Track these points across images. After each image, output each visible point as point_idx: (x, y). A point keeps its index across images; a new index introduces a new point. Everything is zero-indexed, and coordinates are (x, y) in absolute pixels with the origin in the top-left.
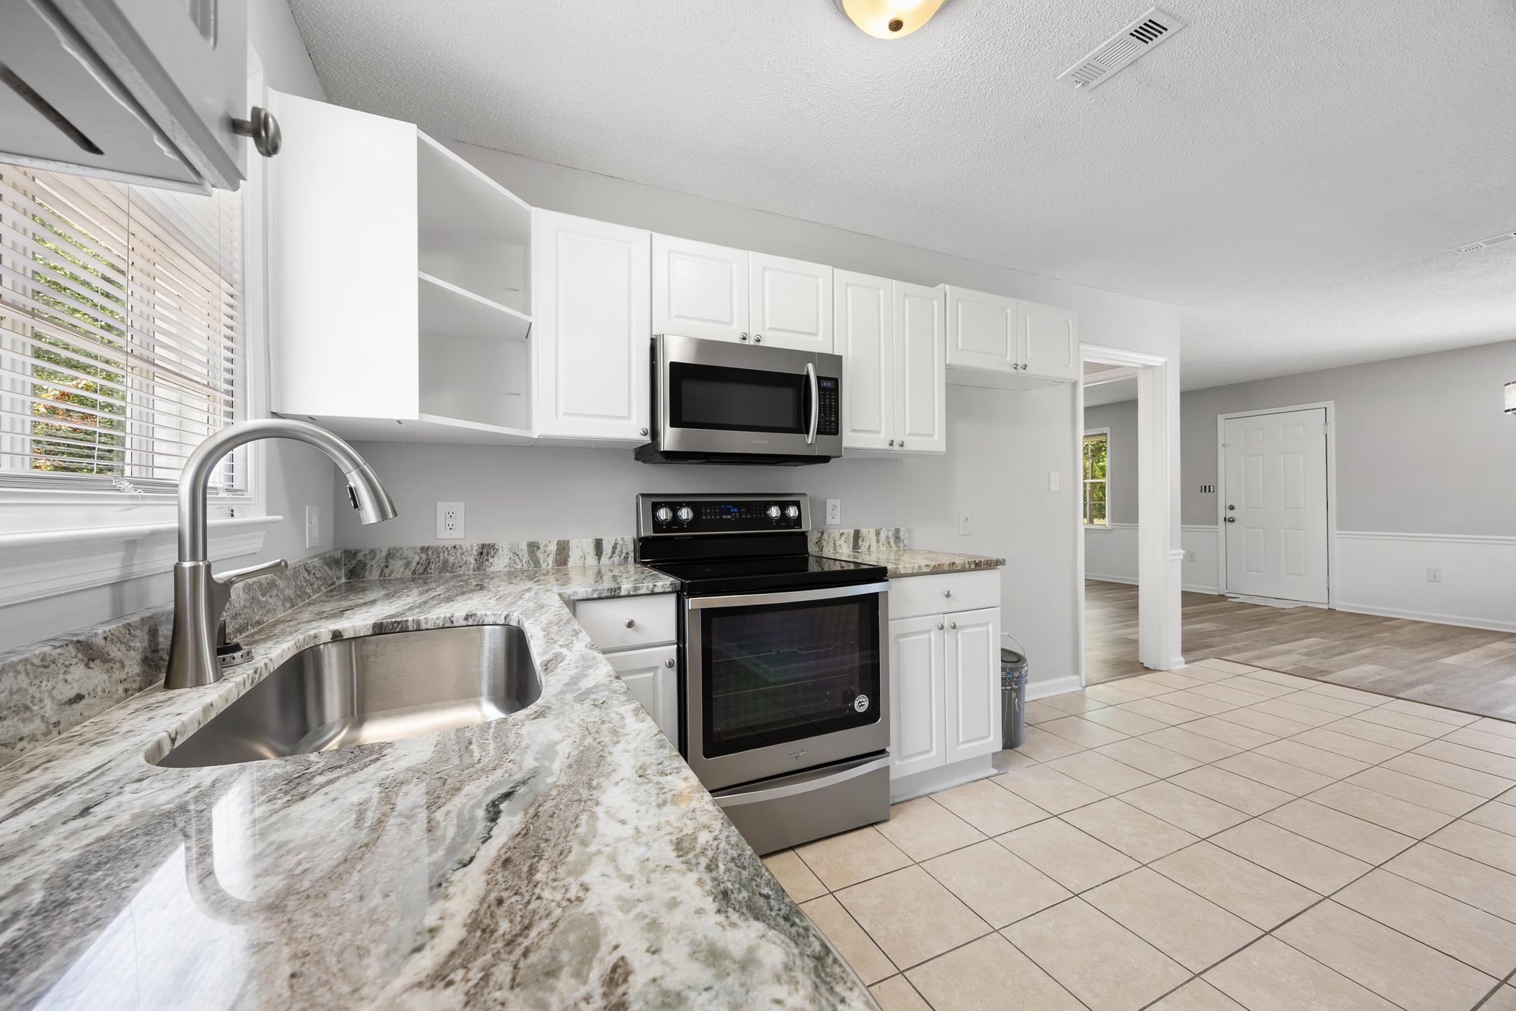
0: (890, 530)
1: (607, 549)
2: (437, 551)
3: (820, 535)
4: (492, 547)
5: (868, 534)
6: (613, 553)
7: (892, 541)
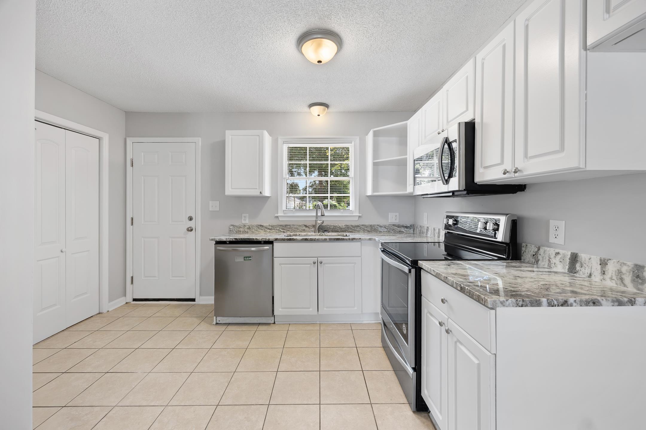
0: (625, 264)
3: (536, 249)
4: (428, 228)
5: (590, 261)
7: (628, 279)
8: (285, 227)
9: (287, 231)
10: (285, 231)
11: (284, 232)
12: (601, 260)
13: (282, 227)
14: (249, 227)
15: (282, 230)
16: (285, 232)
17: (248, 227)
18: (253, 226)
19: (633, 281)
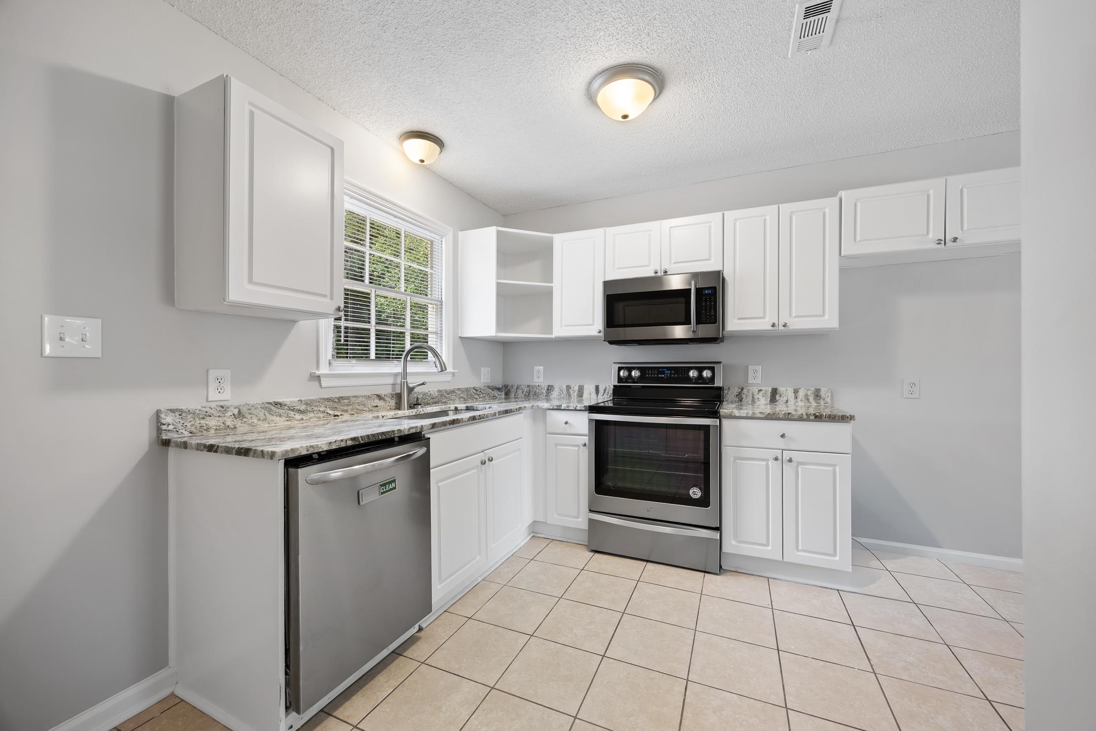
0: (809, 390)
1: (601, 390)
2: (533, 387)
3: (740, 390)
4: (552, 386)
5: (787, 392)
6: (604, 393)
7: (811, 398)
8: (339, 401)
9: (343, 413)
10: (338, 413)
11: (335, 416)
12: (794, 390)
13: (331, 403)
14: (239, 412)
15: (332, 412)
16: (338, 416)
17: (236, 411)
18: (250, 407)
19: (815, 399)
